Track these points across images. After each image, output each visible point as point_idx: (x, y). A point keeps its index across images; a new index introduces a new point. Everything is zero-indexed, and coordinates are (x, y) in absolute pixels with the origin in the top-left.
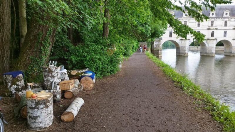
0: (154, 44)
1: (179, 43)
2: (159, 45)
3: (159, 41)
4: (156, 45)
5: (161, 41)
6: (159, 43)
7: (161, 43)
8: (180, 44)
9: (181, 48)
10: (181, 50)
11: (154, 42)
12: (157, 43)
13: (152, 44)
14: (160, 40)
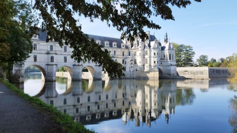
0: (14, 69)
1: (45, 68)
2: (19, 70)
3: (21, 66)
4: (17, 71)
5: (23, 65)
6: (21, 68)
7: (23, 68)
8: (46, 70)
9: (48, 74)
10: (48, 76)
11: (14, 67)
12: (17, 68)
13: (10, 69)
14: (21, 64)
